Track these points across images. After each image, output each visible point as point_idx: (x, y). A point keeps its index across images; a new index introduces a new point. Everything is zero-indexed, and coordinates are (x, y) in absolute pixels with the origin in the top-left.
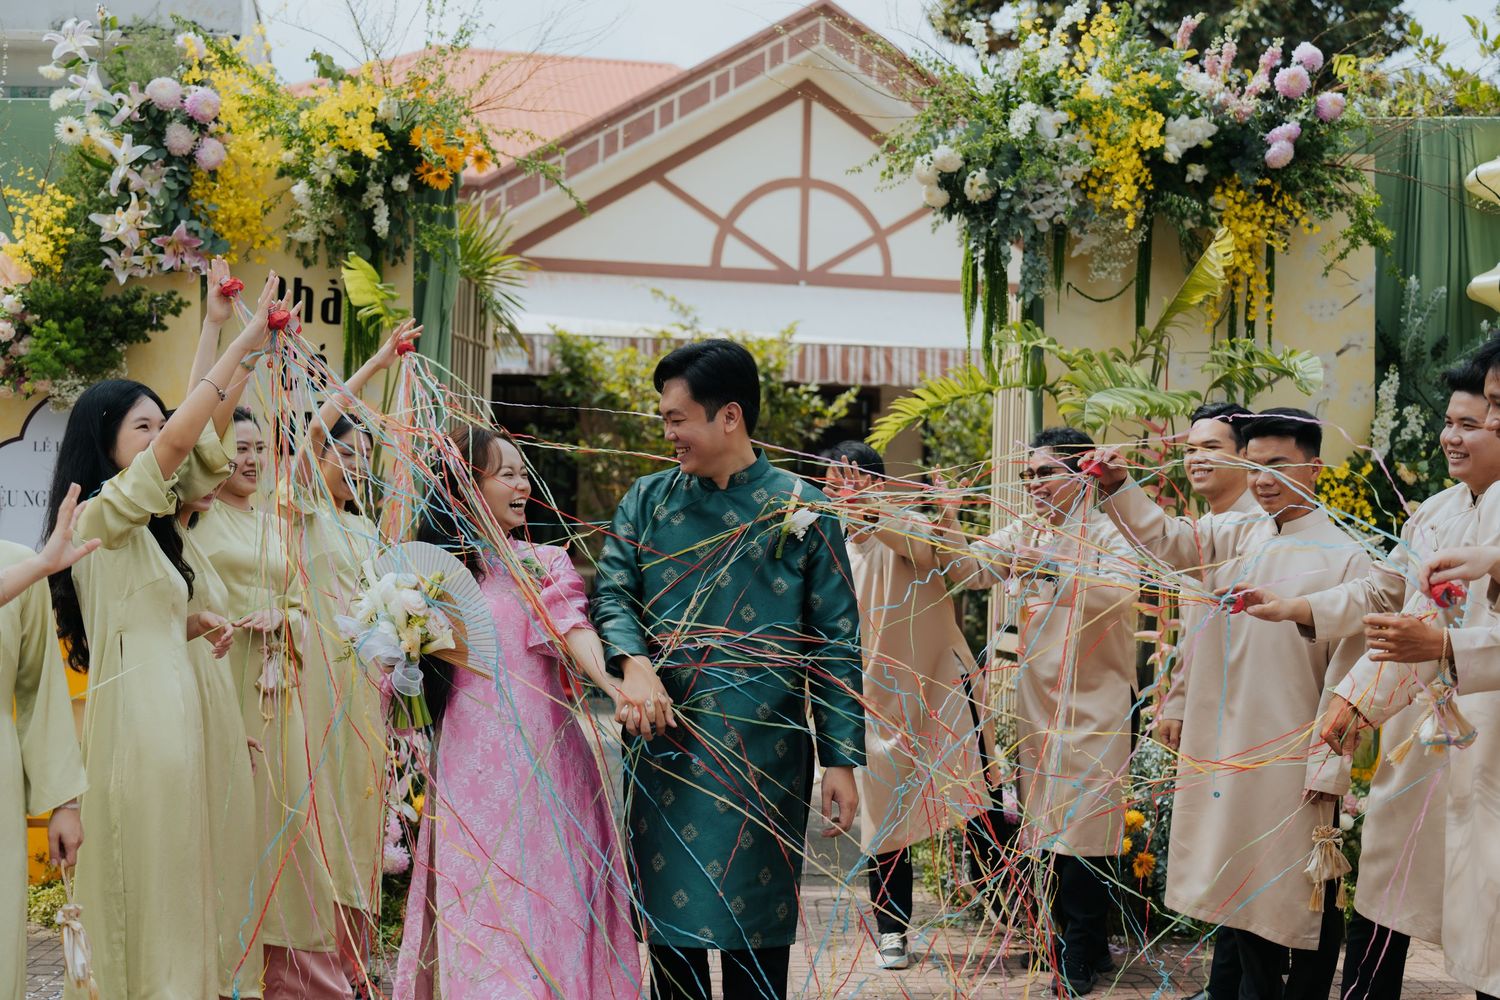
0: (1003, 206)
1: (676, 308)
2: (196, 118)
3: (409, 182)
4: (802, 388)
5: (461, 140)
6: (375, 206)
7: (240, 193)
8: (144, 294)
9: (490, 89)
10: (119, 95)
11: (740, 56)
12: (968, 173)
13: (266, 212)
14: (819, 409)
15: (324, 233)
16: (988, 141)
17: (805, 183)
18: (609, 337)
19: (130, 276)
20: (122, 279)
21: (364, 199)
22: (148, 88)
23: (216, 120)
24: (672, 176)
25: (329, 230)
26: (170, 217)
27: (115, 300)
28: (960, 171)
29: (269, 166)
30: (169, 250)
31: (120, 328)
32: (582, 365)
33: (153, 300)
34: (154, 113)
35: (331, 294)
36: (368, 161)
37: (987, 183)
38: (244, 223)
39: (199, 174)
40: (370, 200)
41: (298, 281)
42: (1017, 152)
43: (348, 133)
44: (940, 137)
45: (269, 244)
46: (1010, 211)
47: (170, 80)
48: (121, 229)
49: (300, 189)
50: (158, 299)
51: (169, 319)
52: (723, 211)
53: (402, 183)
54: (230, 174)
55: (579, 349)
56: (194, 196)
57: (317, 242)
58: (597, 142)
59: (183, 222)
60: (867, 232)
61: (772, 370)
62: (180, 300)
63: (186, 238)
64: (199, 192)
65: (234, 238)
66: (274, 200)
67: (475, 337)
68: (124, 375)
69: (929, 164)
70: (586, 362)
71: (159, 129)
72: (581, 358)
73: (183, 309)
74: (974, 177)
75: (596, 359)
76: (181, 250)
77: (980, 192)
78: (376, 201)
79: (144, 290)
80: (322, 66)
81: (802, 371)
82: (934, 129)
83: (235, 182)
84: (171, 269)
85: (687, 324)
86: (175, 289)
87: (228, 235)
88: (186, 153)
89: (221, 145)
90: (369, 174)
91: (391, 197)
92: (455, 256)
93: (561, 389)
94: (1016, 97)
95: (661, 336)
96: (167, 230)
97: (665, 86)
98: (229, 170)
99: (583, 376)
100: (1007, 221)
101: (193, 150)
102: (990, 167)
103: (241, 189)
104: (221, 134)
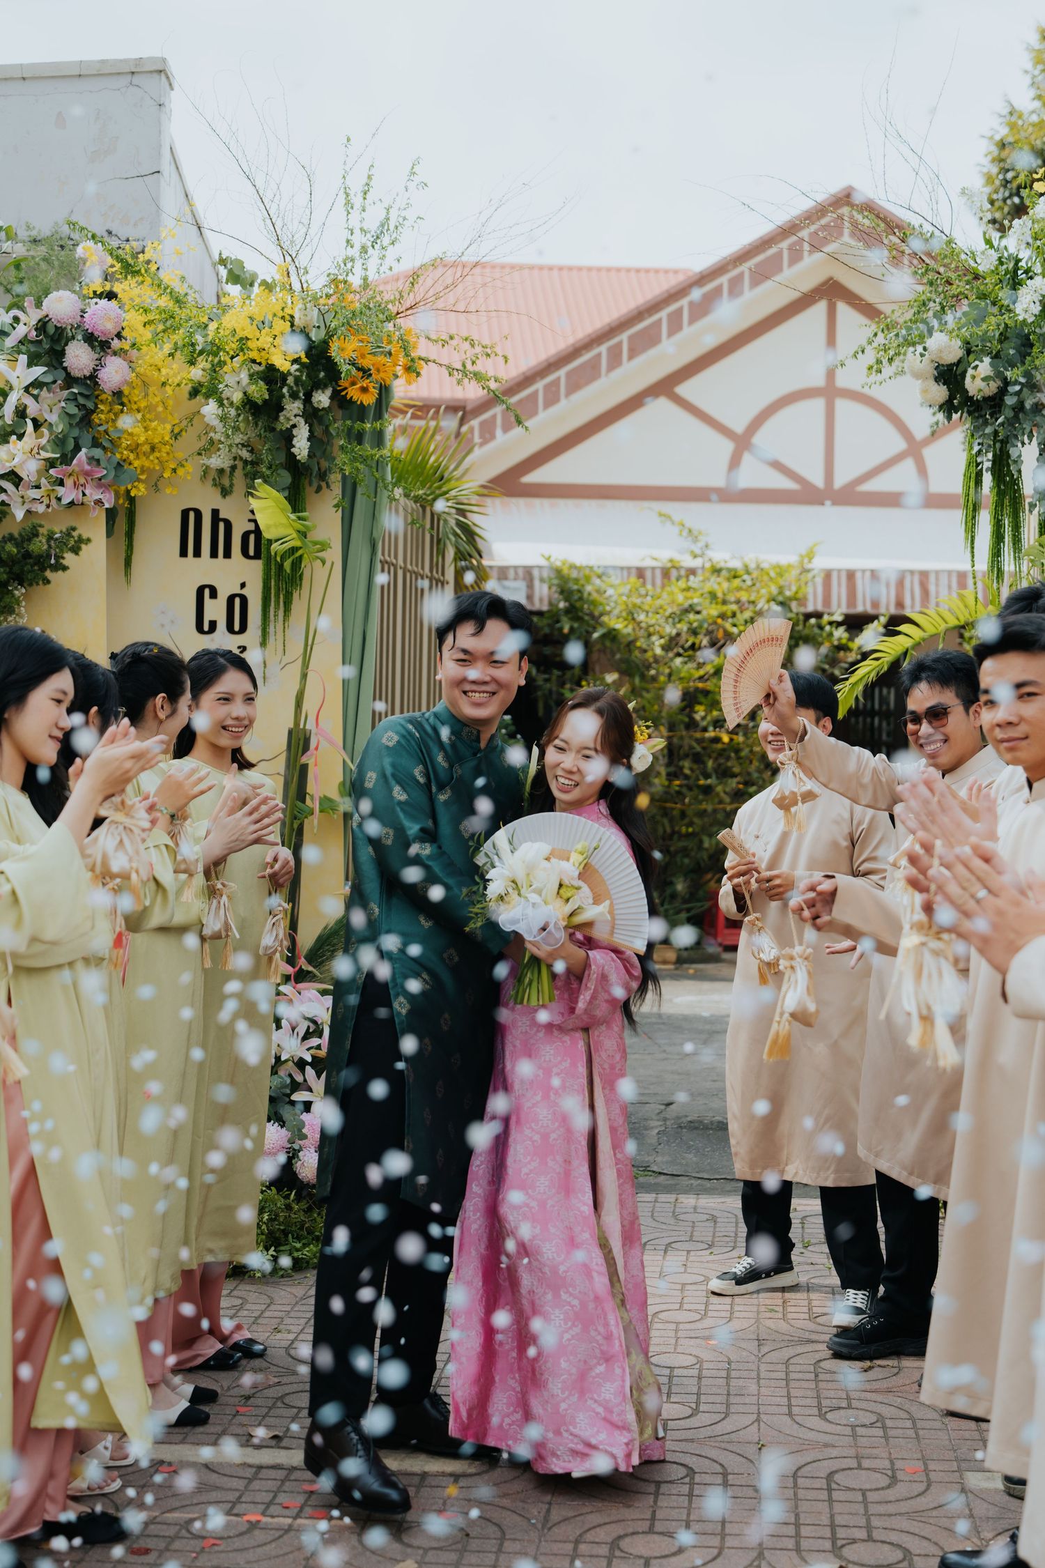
0: (1010, 401)
1: (685, 533)
2: (96, 334)
3: (331, 398)
4: (826, 618)
5: (388, 348)
6: (294, 426)
7: (148, 416)
8: (41, 530)
9: (420, 289)
10: (15, 312)
11: (755, 255)
12: (969, 364)
13: (176, 436)
14: (844, 641)
15: (241, 458)
16: (992, 325)
17: (830, 392)
18: (614, 568)
19: (29, 512)
20: (19, 514)
21: (282, 418)
22: (46, 302)
23: (119, 336)
24: (683, 390)
25: (245, 454)
26: (71, 445)
27: (11, 538)
28: (960, 361)
29: (178, 385)
30: (69, 482)
31: (16, 569)
32: (581, 599)
33: (50, 537)
34: (51, 330)
35: (252, 527)
36: (284, 377)
37: (992, 374)
38: (153, 449)
39: (103, 397)
40: (288, 419)
41: (215, 513)
42: (1027, 337)
43: (259, 344)
44: (935, 323)
45: (181, 472)
46: (1019, 407)
47: (68, 293)
48: (16, 460)
49: (210, 409)
50: (57, 536)
51: (69, 559)
52: (739, 427)
53: (322, 399)
54: (136, 395)
55: (576, 581)
56: (97, 421)
57: (233, 468)
58: (599, 355)
59: (84, 450)
60: (900, 445)
61: (790, 599)
62: (80, 536)
63: (87, 467)
64: (103, 416)
65: (143, 467)
66: (185, 423)
67: (431, 571)
68: (22, 622)
69: (922, 355)
70: (585, 595)
71: (58, 348)
72: (579, 591)
73: (83, 546)
74: (976, 367)
75: (598, 591)
76: (82, 481)
77: (983, 385)
78: (294, 420)
79: (41, 526)
80: (230, 272)
81: (827, 600)
82: (931, 313)
83: (143, 404)
84: (72, 503)
85: (698, 551)
86: (74, 525)
87: (136, 463)
88: (88, 374)
89: (125, 364)
90: (285, 390)
91: (312, 415)
92: (383, 480)
93: (558, 625)
94: (1026, 272)
95: (669, 565)
96: (66, 459)
97: (673, 291)
98: (136, 392)
99: (582, 609)
100: (1016, 417)
101: (95, 370)
102: (996, 356)
103: (149, 412)
104: (126, 352)
